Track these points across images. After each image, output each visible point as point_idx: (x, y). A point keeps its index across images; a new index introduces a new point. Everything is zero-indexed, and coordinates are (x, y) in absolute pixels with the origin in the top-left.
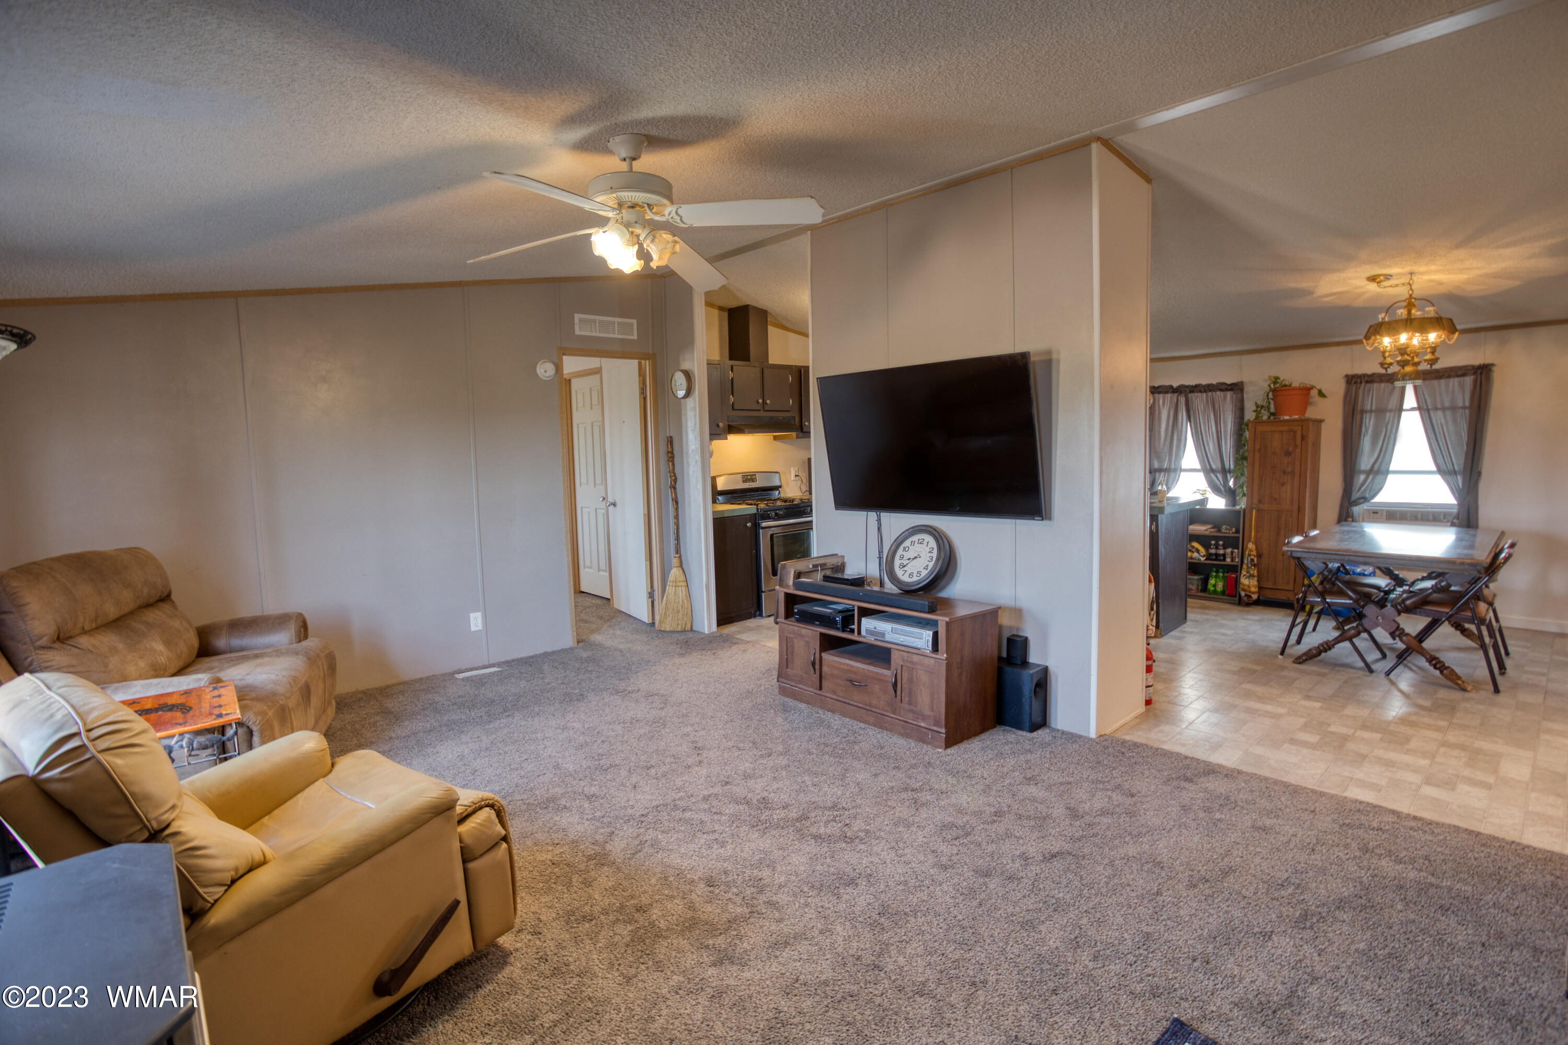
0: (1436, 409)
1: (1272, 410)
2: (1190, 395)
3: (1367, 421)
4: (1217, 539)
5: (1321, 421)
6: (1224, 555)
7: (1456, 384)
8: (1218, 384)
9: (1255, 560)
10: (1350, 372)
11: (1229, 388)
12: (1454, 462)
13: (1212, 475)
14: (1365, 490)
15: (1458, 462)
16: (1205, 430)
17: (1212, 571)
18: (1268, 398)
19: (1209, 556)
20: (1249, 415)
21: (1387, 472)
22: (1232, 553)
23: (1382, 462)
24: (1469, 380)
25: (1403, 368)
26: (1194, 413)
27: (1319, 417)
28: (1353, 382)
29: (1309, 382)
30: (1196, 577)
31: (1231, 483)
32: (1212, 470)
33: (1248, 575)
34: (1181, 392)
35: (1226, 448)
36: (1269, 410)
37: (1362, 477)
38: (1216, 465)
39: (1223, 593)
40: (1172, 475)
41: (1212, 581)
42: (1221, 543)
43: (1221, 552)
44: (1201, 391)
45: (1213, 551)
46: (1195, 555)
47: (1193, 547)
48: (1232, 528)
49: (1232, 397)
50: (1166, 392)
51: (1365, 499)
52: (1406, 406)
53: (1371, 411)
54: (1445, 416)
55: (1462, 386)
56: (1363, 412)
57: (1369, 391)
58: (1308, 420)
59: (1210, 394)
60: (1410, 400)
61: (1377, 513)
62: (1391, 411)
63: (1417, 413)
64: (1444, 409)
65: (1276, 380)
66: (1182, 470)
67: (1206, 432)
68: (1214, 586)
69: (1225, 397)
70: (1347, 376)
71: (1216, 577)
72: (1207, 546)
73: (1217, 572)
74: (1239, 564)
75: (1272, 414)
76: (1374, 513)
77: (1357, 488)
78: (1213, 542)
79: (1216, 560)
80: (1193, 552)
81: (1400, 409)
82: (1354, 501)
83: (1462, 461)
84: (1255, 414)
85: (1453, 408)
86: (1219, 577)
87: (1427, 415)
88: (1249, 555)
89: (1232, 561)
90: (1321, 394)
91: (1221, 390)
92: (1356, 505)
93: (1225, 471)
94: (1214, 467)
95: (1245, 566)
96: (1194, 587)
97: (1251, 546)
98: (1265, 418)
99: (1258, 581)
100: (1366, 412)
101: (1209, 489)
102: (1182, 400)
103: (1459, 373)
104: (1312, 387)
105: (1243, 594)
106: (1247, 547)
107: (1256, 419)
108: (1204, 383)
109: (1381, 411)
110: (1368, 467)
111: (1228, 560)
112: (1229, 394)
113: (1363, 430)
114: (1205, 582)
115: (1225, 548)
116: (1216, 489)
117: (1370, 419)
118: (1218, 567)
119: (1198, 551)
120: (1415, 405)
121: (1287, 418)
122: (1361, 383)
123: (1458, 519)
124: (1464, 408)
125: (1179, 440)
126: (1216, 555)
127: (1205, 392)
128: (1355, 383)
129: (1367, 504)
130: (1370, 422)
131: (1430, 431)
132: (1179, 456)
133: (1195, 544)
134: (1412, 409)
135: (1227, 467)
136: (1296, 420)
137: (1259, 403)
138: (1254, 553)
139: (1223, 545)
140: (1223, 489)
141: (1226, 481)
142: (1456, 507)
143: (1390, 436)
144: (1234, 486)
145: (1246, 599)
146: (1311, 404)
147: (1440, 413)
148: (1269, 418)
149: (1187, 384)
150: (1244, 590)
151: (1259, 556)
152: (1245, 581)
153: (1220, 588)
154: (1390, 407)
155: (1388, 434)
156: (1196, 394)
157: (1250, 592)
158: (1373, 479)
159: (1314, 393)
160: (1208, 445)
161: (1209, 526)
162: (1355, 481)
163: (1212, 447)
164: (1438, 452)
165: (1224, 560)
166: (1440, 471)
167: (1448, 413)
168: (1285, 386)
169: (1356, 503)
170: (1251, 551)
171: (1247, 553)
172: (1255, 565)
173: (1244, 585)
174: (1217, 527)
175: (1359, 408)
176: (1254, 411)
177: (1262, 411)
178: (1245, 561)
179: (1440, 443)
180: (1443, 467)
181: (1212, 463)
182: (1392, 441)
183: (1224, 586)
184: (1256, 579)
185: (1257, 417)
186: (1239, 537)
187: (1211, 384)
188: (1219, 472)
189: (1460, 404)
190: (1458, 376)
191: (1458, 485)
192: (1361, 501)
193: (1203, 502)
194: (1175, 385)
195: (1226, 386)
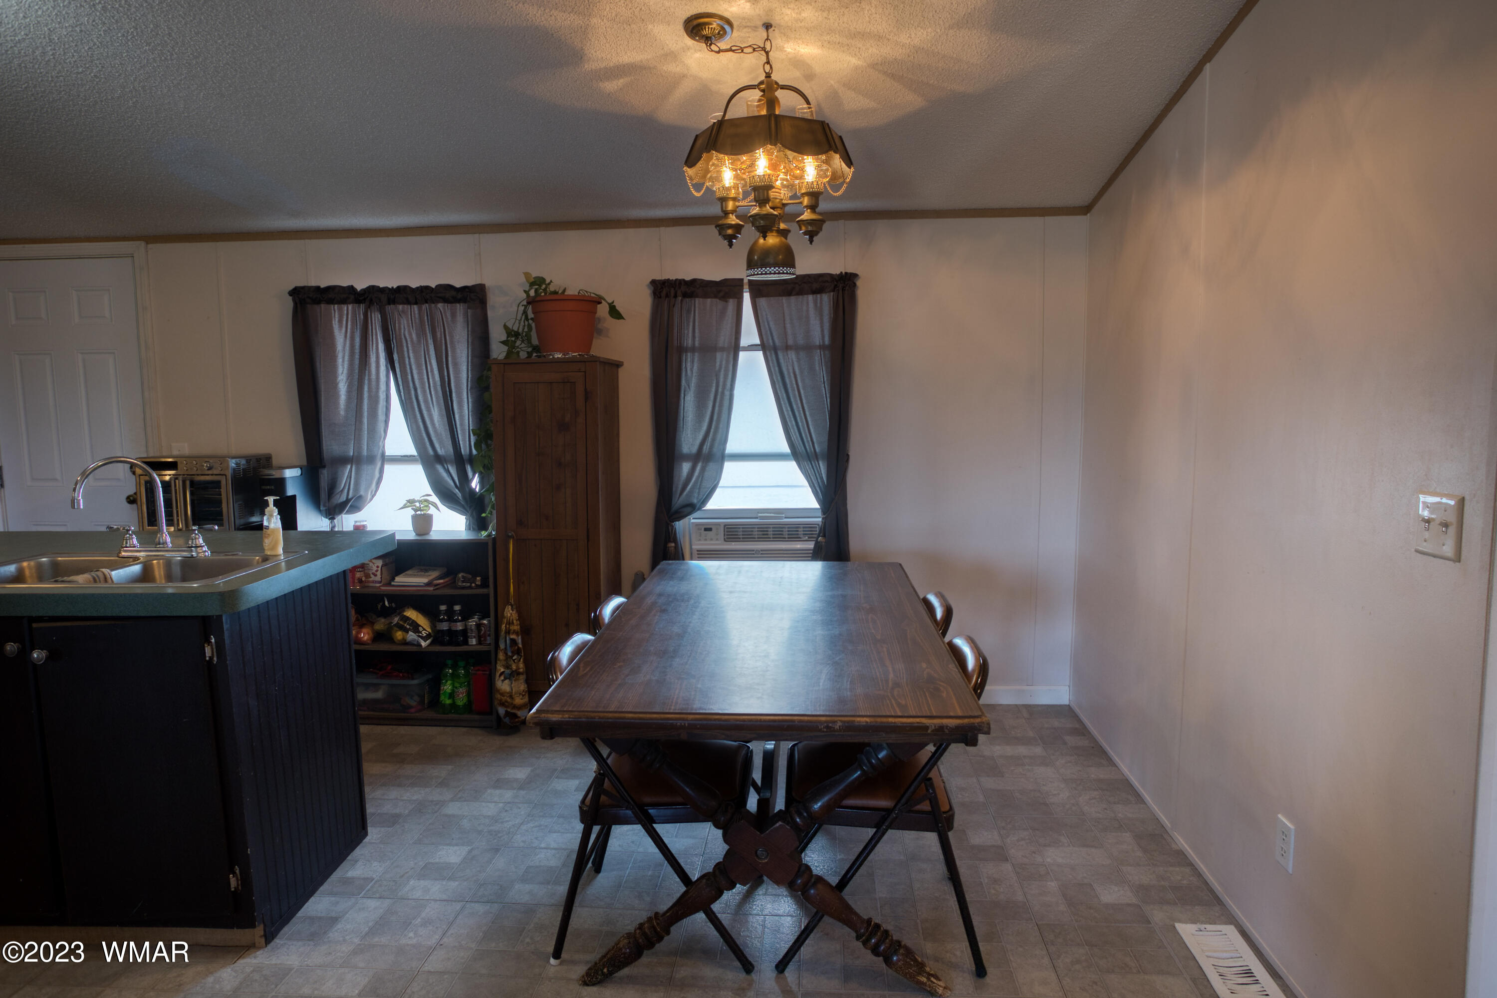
0: (787, 348)
1: (535, 341)
2: (389, 308)
3: (689, 364)
4: (451, 601)
5: (618, 365)
6: (465, 632)
7: (811, 305)
8: (439, 287)
9: (519, 640)
10: (659, 277)
11: (459, 296)
12: (815, 440)
13: (440, 468)
14: (691, 491)
15: (819, 441)
16: (421, 379)
17: (446, 666)
18: (527, 318)
19: (437, 637)
20: (498, 351)
21: (723, 457)
22: (479, 626)
23: (714, 440)
24: (826, 299)
25: (765, 237)
26: (400, 348)
27: (615, 357)
28: (664, 294)
29: (594, 288)
30: (415, 682)
31: (475, 484)
32: (439, 459)
33: (508, 671)
34: (371, 302)
35: (462, 417)
36: (529, 341)
37: (686, 467)
38: (444, 448)
39: (469, 708)
40: (366, 469)
41: (447, 687)
42: (457, 608)
43: (459, 626)
44: (408, 302)
45: (444, 626)
46: (411, 636)
47: (407, 619)
48: (475, 576)
49: (466, 315)
50: (343, 302)
51: (692, 508)
52: (744, 342)
53: (693, 349)
54: (799, 360)
55: (819, 311)
56: (681, 350)
57: (689, 311)
58: (595, 360)
59: (425, 307)
60: (750, 333)
61: (710, 529)
62: (722, 349)
63: (760, 355)
64: (797, 348)
65: (538, 282)
66: (385, 459)
67: (422, 384)
68: (451, 695)
69: (454, 315)
70: (653, 282)
71: (454, 676)
72: (431, 613)
73: (455, 667)
74: (492, 648)
75: (536, 349)
76: (706, 530)
77: (680, 487)
78: (443, 608)
79: (450, 643)
80: (407, 631)
81: (735, 348)
82: (677, 512)
83: (825, 438)
84: (505, 348)
85: (808, 348)
86: (458, 676)
87: (774, 356)
88: (508, 632)
89: (480, 643)
90: (615, 313)
91: (446, 301)
92: (679, 519)
93: (460, 461)
94: (441, 452)
95: (501, 656)
96: (413, 702)
97: (509, 613)
98: (523, 355)
99: (527, 681)
100: (686, 350)
101: (434, 499)
102: (376, 318)
103: (815, 286)
104: (598, 300)
105: (501, 711)
106: (503, 617)
107: (507, 357)
108: (414, 284)
109: (708, 350)
110: (694, 450)
111: (473, 641)
112: (460, 308)
113: (683, 382)
114: (435, 685)
115: (465, 618)
116: (447, 497)
117: (693, 362)
118: (455, 656)
119: (416, 627)
120: (758, 341)
121: (559, 355)
122: (676, 296)
123: (824, 536)
124: (822, 347)
125: (374, 400)
126: (450, 632)
127: (416, 303)
128: (667, 296)
129: (697, 514)
130: (691, 368)
131: (779, 385)
132: (376, 432)
133: (411, 614)
134: (752, 348)
135: (464, 450)
136: (573, 361)
137: (510, 325)
138: (516, 627)
139: (461, 612)
140: (459, 495)
141: (465, 480)
142: (820, 514)
143: (723, 393)
144: (482, 487)
145: (507, 720)
146: (600, 332)
147: (792, 355)
148: (530, 355)
149: (382, 285)
150: (502, 704)
151: (526, 631)
152: (503, 685)
153: (461, 700)
154: (721, 344)
155: (720, 390)
156: (400, 307)
157: (515, 707)
158: (703, 470)
159: (603, 310)
160: (429, 410)
161: (434, 574)
162: (676, 473)
163: (436, 416)
164: (791, 423)
165: (466, 642)
166: (796, 455)
167: (802, 354)
168: (555, 293)
169: (680, 514)
170: (510, 623)
171: (503, 626)
172: (518, 652)
173: (502, 694)
174: (450, 572)
175: (675, 343)
176: (503, 343)
177: (518, 343)
178: (502, 646)
179: (795, 407)
180: (800, 448)
181: (437, 446)
182: (726, 403)
183: (468, 694)
184: (522, 678)
185: (509, 354)
186: (488, 595)
187: (427, 287)
188: (451, 462)
189: (817, 341)
190: (814, 292)
191: (822, 478)
192: (688, 509)
193: (422, 521)
194: (360, 286)
195: (453, 293)
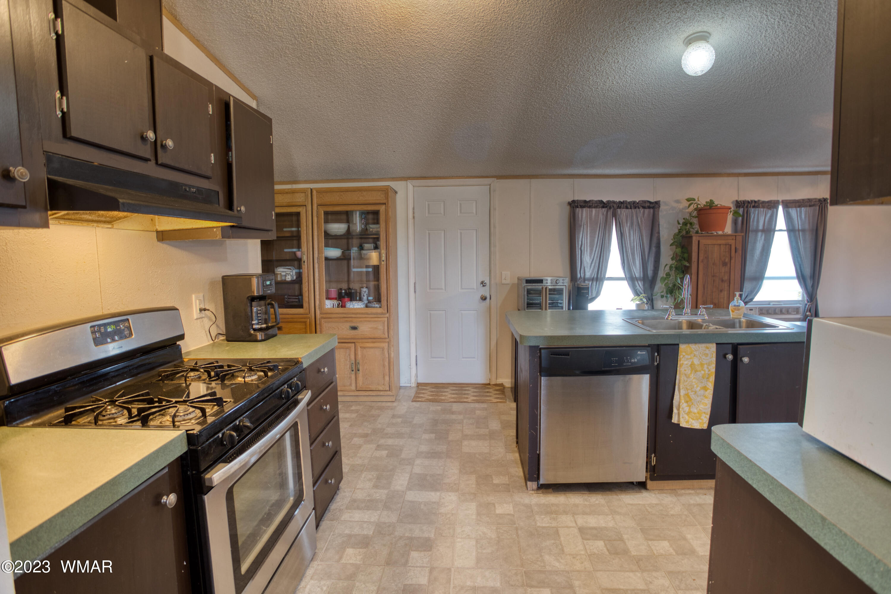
0: (797, 230)
1: (697, 226)
2: (618, 209)
8: (640, 201)
10: (738, 199)
11: (651, 206)
13: (636, 283)
21: (763, 278)
24: (815, 209)
28: (740, 206)
32: (636, 279)
34: (610, 206)
36: (694, 226)
44: (627, 207)
52: (777, 227)
56: (752, 231)
59: (634, 209)
60: (781, 222)
62: (769, 231)
63: (785, 233)
70: (736, 201)
87: (791, 234)
90: (737, 214)
94: (637, 275)
98: (693, 232)
102: (611, 213)
103: (811, 203)
104: (730, 209)
108: (629, 200)
112: (648, 211)
113: (750, 245)
123: (810, 311)
127: (631, 209)
134: (782, 230)
143: (767, 250)
148: (697, 232)
149: (614, 200)
154: (768, 227)
156: (623, 209)
166: (798, 277)
175: (750, 228)
180: (800, 275)
187: (635, 201)
188: (641, 280)
194: (605, 200)
